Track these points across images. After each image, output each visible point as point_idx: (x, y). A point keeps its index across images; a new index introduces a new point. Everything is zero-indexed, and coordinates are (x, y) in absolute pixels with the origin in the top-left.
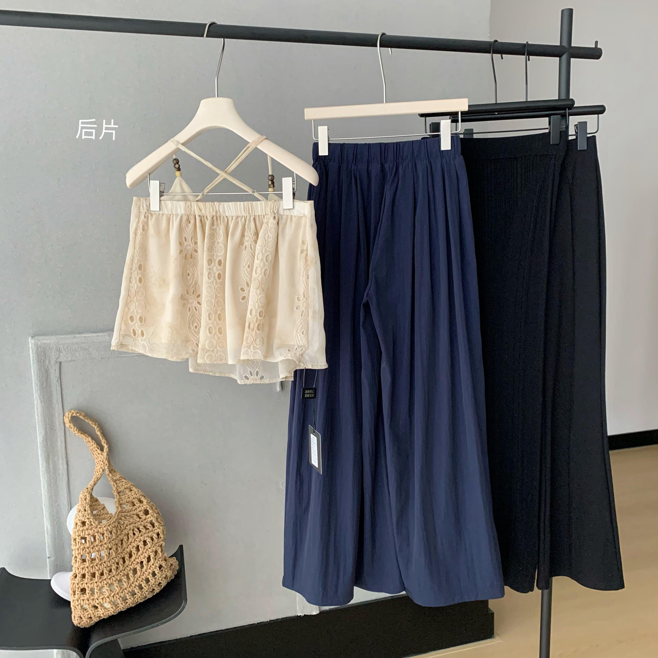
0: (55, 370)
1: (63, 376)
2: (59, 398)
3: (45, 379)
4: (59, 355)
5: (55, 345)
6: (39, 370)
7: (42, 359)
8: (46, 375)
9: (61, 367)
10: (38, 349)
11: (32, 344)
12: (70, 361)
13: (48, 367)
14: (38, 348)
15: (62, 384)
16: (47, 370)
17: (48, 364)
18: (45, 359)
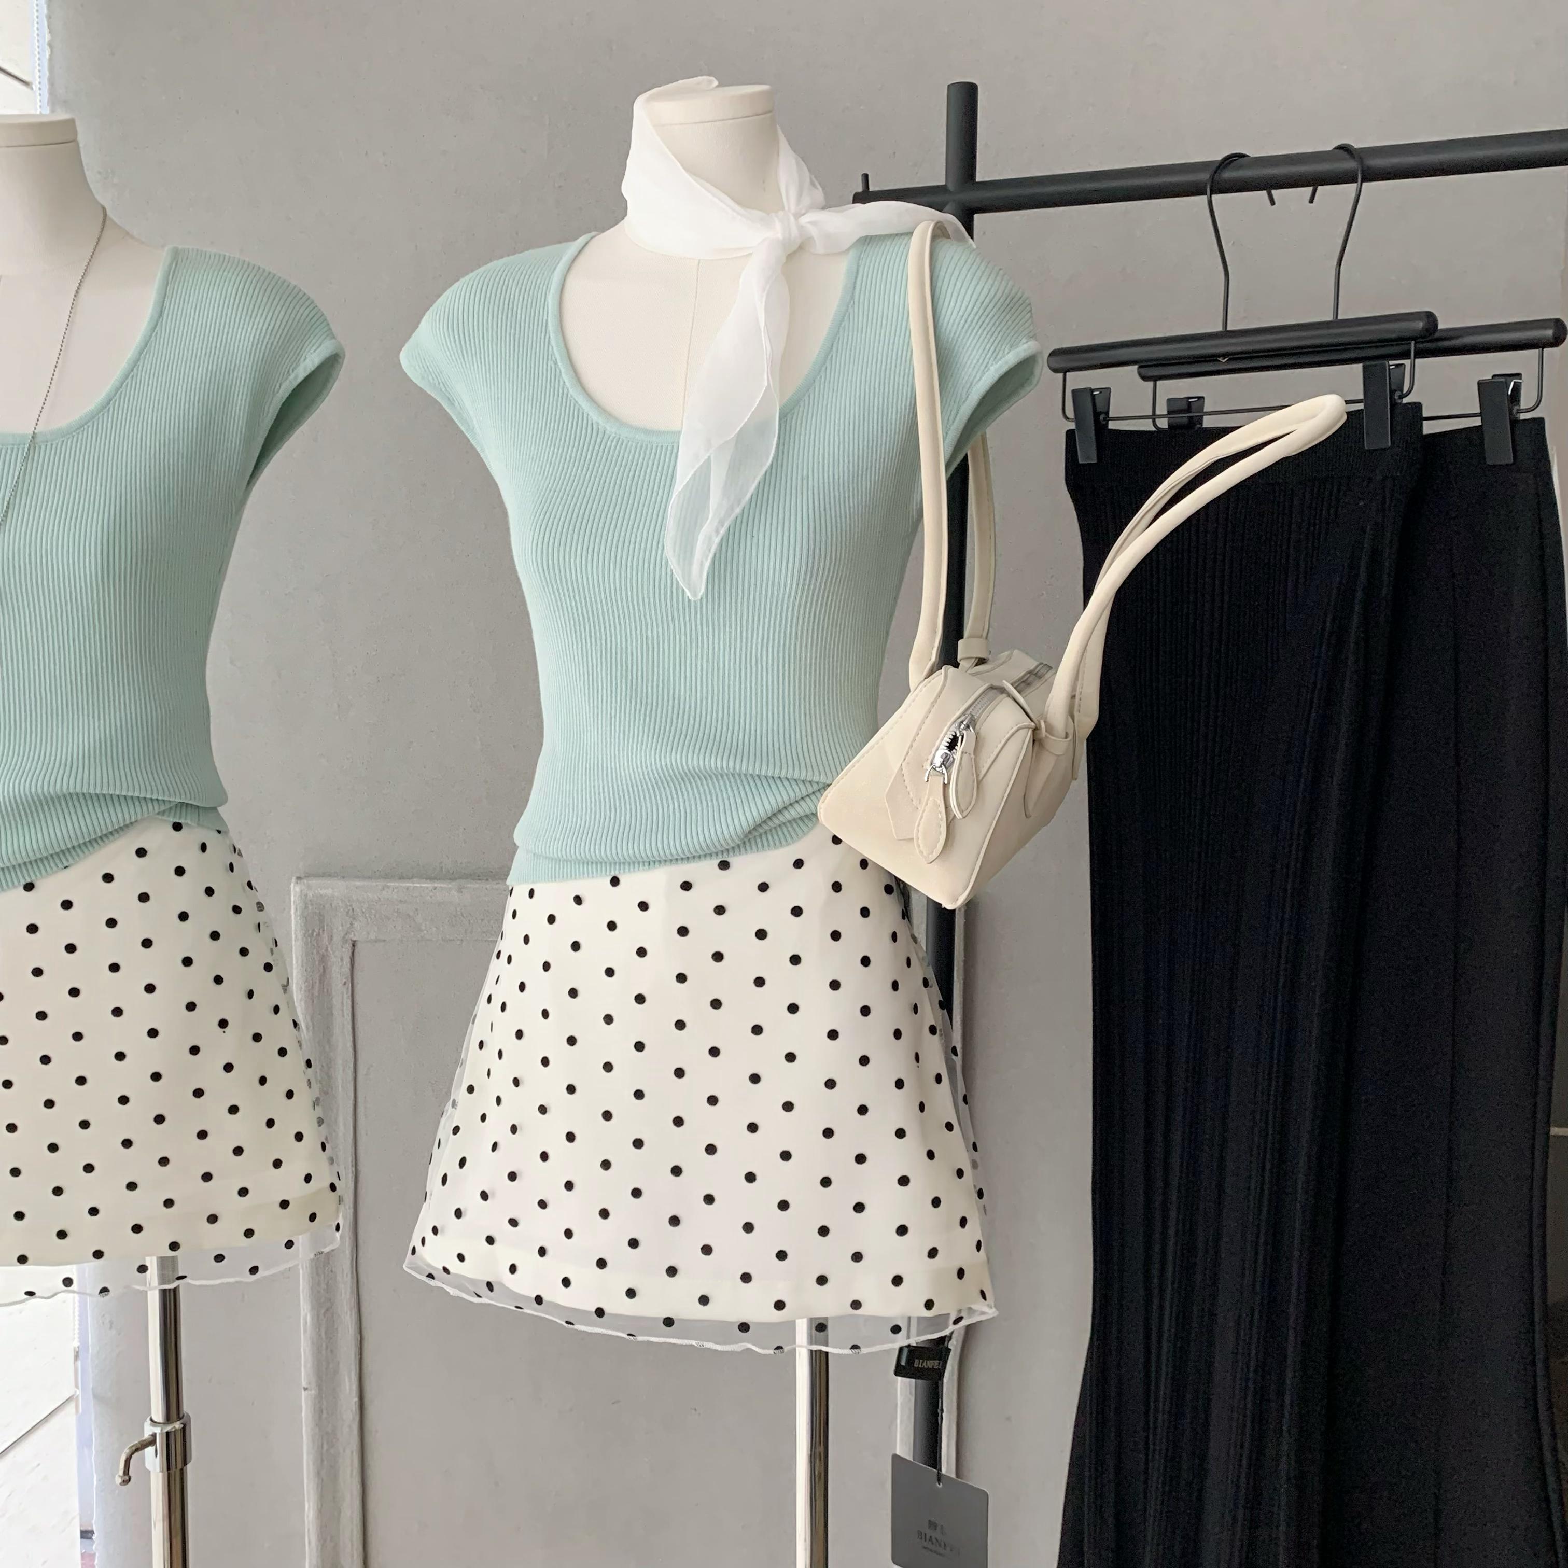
0: (342, 960)
1: (358, 974)
2: (346, 1023)
3: (317, 976)
4: (351, 924)
5: (343, 901)
6: (307, 955)
7: (313, 931)
8: (322, 970)
9: (356, 954)
10: (306, 908)
11: (294, 896)
12: (375, 941)
13: (327, 950)
14: (307, 904)
15: (356, 993)
16: (323, 956)
17: (327, 943)
18: (321, 932)
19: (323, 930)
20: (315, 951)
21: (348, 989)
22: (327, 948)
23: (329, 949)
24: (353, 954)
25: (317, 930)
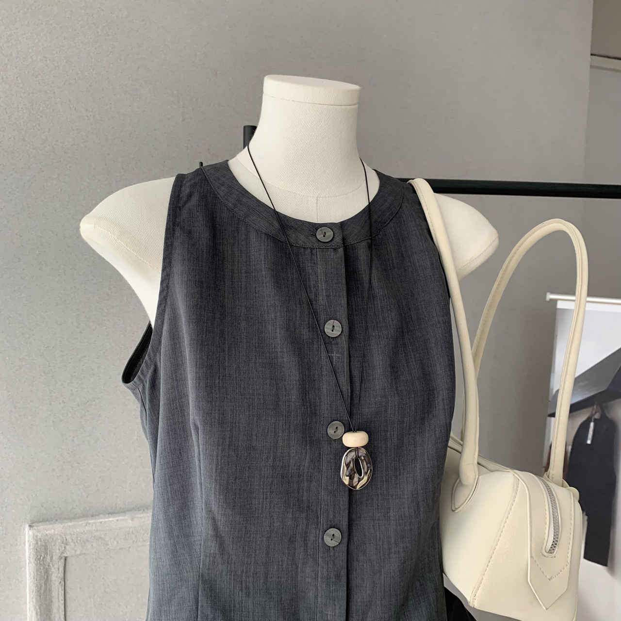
1: (68, 575)
2: (60, 605)
3: (43, 582)
4: (65, 548)
5: (60, 536)
6: (37, 570)
7: (41, 556)
8: (46, 577)
9: (67, 564)
10: (37, 543)
11: (29, 537)
12: (79, 555)
13: (49, 566)
14: (37, 541)
15: (67, 585)
16: (47, 569)
17: (49, 561)
18: (46, 556)
19: (47, 554)
20: (42, 568)
21: (62, 585)
22: (49, 564)
23: (51, 565)
24: (65, 564)
25: (43, 555)
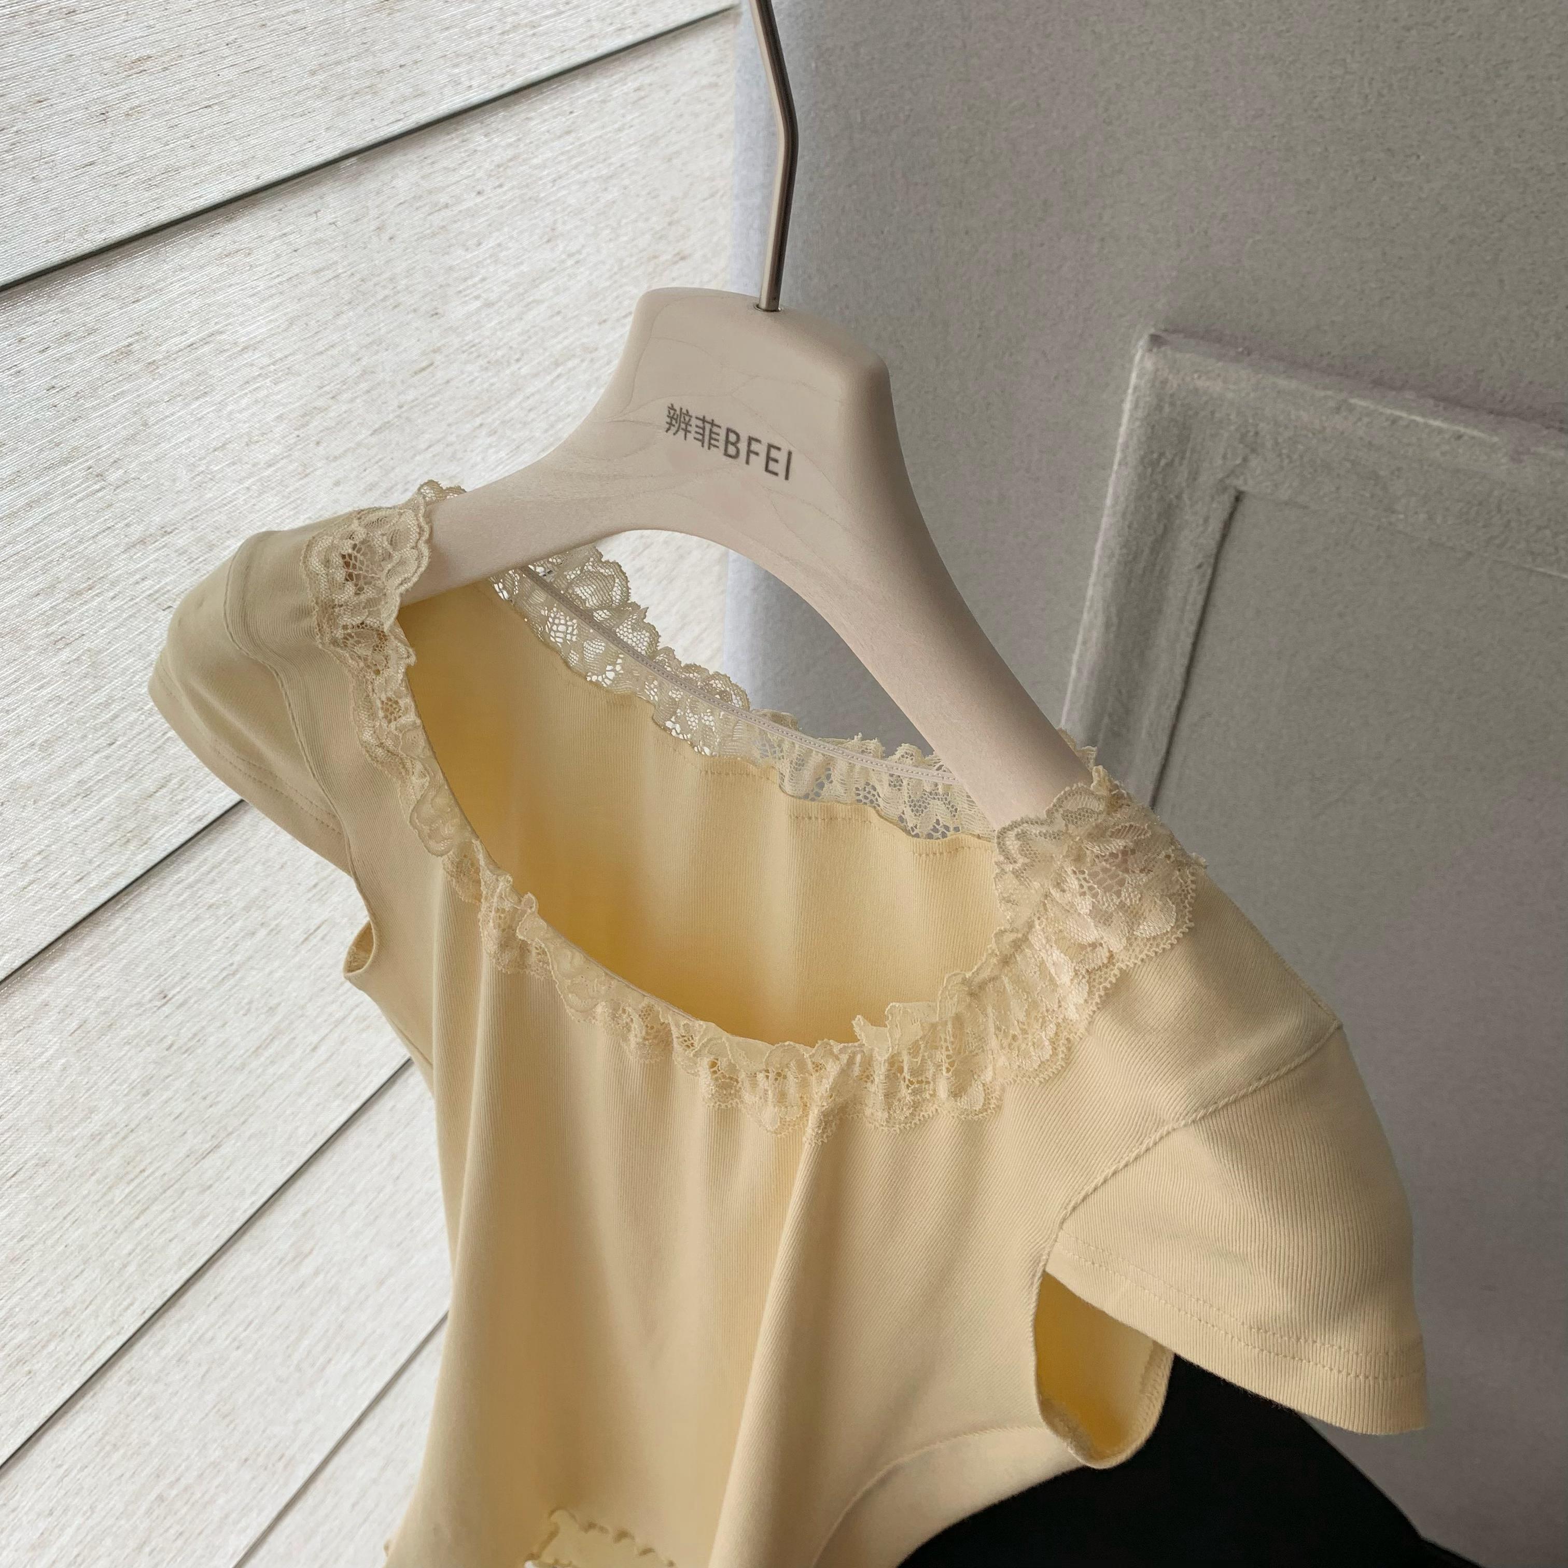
0: (1206, 520)
1: (1232, 553)
2: (1183, 633)
3: (1152, 538)
4: (1245, 460)
5: (1240, 412)
6: (1139, 498)
7: (1162, 455)
8: (1160, 530)
9: (1238, 516)
10: (1160, 407)
12: (1286, 504)
13: (1179, 497)
14: (1161, 399)
15: (1218, 583)
16: (1170, 505)
17: (1184, 484)
18: (1177, 460)
19: (1183, 458)
20: (1155, 495)
21: (1204, 576)
22: (1182, 491)
23: (1185, 497)
24: (1231, 516)
25: (1169, 455)
